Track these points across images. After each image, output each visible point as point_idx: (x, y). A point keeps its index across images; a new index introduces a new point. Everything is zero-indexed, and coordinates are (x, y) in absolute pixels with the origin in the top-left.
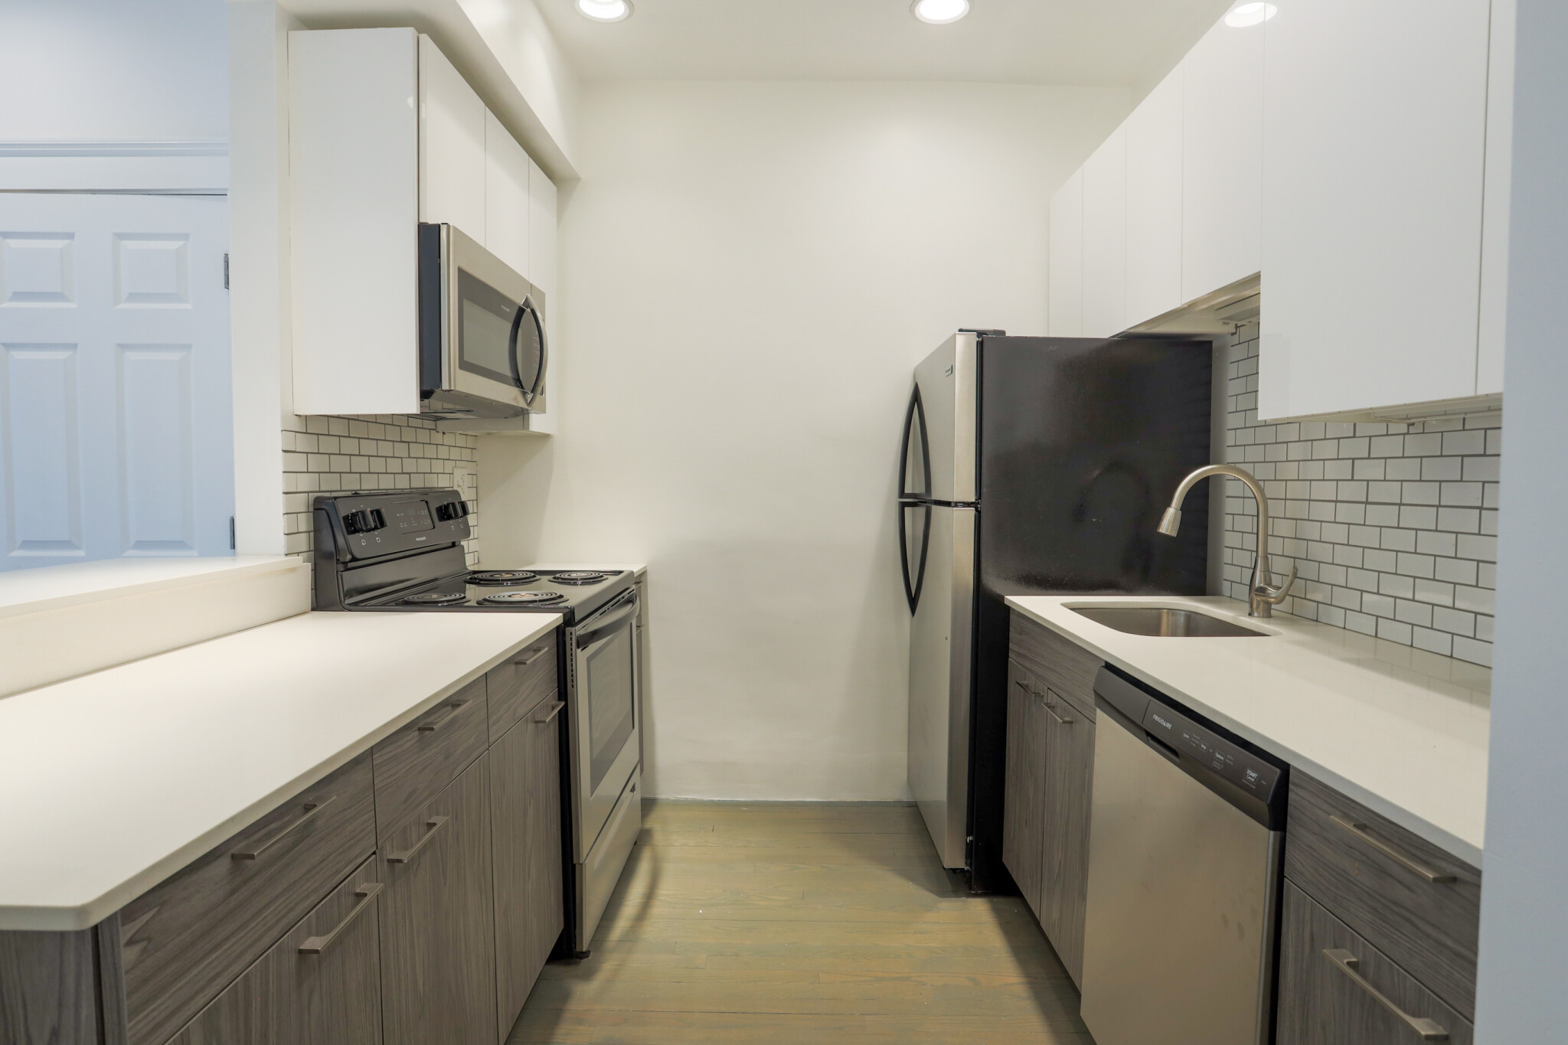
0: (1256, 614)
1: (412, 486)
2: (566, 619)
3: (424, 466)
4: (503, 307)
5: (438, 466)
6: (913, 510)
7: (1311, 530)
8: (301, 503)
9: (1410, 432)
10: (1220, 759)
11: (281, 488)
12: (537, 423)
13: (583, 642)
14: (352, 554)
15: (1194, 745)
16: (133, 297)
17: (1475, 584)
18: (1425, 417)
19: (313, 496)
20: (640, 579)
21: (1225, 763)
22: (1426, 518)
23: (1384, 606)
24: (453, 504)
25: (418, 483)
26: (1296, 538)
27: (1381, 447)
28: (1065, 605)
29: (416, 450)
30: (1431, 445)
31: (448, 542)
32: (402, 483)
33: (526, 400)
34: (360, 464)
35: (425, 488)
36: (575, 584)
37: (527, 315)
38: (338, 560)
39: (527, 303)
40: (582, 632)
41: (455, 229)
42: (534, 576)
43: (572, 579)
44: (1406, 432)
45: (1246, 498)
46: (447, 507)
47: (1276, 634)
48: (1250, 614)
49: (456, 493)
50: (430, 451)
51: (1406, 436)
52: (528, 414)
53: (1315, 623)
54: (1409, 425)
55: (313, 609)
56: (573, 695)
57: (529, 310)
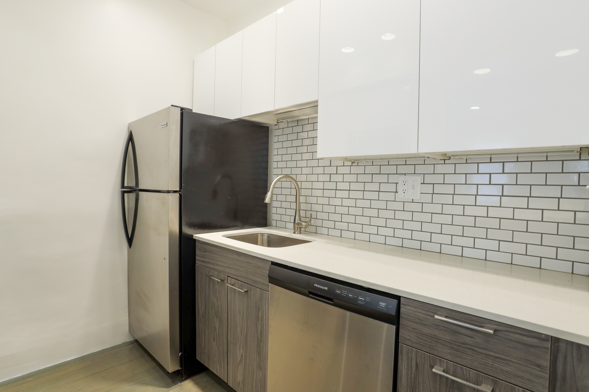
0: (296, 233)
6: (128, 195)
7: (313, 200)
9: (353, 165)
10: (363, 300)
15: (345, 295)
17: (377, 217)
18: (358, 160)
21: (365, 301)
22: (359, 195)
23: (344, 226)
26: (306, 203)
27: (341, 170)
28: (223, 236)
30: (361, 170)
44: (351, 165)
45: (283, 188)
47: (315, 241)
48: (294, 233)
51: (351, 167)
53: (315, 234)
54: (352, 163)
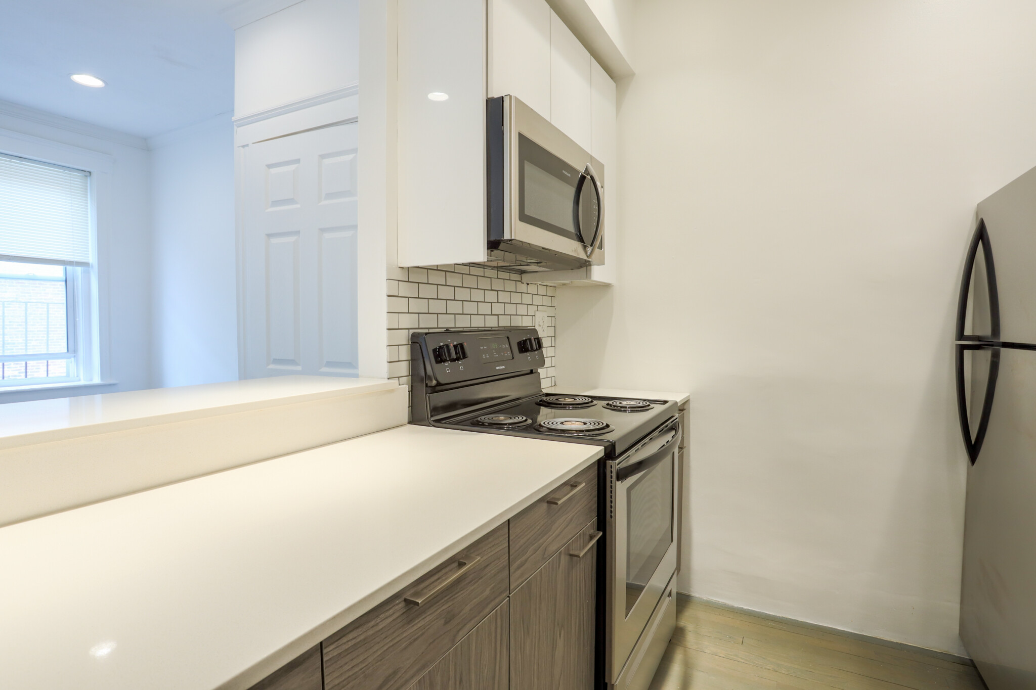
1: (500, 325)
2: (607, 452)
3: (511, 309)
4: (564, 171)
5: (522, 310)
6: (975, 354)
8: (403, 337)
11: (385, 326)
12: (598, 274)
13: (622, 475)
14: (436, 380)
16: (329, 196)
19: (412, 331)
20: (682, 408)
24: (530, 340)
25: (504, 322)
29: (504, 297)
31: (527, 370)
32: (492, 322)
33: (586, 253)
34: (455, 307)
35: (511, 326)
36: (625, 411)
37: (588, 182)
38: (426, 384)
39: (587, 171)
40: (624, 465)
41: (516, 98)
42: (592, 402)
43: (622, 407)
46: (525, 341)
49: (534, 331)
50: (516, 298)
52: (591, 265)
55: (410, 423)
56: (611, 525)
57: (589, 177)
